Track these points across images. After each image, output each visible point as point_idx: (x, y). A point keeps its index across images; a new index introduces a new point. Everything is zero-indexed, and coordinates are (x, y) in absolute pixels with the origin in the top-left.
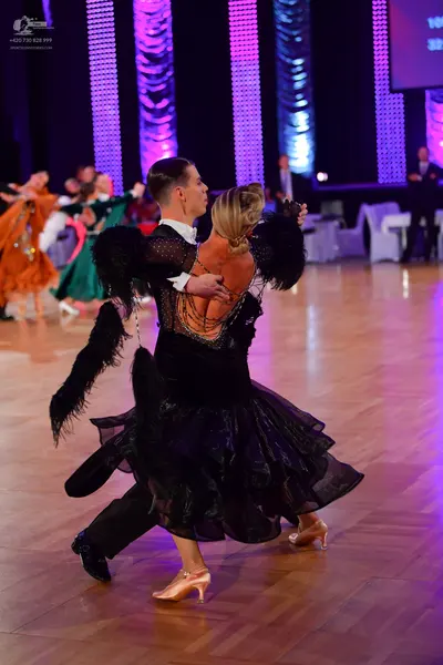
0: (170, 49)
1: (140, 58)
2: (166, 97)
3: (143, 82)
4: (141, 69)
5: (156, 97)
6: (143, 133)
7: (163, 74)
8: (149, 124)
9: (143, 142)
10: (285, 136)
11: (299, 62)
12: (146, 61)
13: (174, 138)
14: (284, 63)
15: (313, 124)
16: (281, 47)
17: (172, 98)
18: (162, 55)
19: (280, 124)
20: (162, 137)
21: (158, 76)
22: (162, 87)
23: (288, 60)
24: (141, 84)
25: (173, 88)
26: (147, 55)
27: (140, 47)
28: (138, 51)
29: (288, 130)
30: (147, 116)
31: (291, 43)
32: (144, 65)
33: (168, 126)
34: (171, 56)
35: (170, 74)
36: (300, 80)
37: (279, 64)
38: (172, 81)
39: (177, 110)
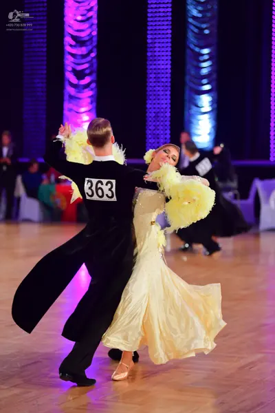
0: (95, 33)
1: (68, 40)
2: (89, 74)
3: (69, 62)
4: (68, 49)
5: (80, 75)
6: (67, 105)
7: (88, 54)
8: (71, 97)
9: (66, 112)
10: (190, 115)
11: (206, 51)
12: (73, 43)
13: (94, 111)
14: (192, 50)
15: (215, 106)
16: (191, 37)
17: (94, 75)
18: (87, 38)
19: (187, 104)
20: (83, 110)
21: (83, 56)
22: (86, 66)
23: (197, 49)
24: (67, 62)
25: (95, 66)
26: (73, 37)
27: (68, 30)
28: (66, 33)
29: (194, 109)
30: (70, 90)
31: (200, 35)
32: (71, 46)
33: (89, 100)
34: (95, 39)
35: (93, 55)
36: (206, 68)
37: (188, 51)
38: (94, 61)
39: (97, 86)
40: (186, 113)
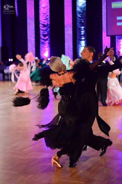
0: (49, 23)
1: (41, 25)
2: (48, 36)
3: (41, 32)
4: (41, 28)
5: (45, 36)
6: (41, 45)
8: (43, 43)
9: (41, 48)
10: (79, 47)
11: (83, 27)
13: (49, 47)
14: (79, 27)
15: (86, 44)
16: (78, 24)
17: (49, 36)
18: (46, 25)
19: (77, 44)
20: (46, 46)
21: (46, 30)
22: (47, 33)
23: (80, 27)
25: (49, 33)
26: (43, 25)
27: (41, 22)
29: (80, 45)
30: (42, 41)
31: (81, 23)
33: (48, 44)
34: (49, 25)
35: (49, 30)
36: (83, 32)
37: (77, 28)
38: (49, 32)
39: (50, 39)
40: (77, 47)
